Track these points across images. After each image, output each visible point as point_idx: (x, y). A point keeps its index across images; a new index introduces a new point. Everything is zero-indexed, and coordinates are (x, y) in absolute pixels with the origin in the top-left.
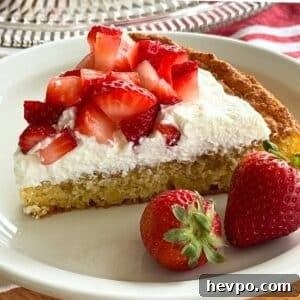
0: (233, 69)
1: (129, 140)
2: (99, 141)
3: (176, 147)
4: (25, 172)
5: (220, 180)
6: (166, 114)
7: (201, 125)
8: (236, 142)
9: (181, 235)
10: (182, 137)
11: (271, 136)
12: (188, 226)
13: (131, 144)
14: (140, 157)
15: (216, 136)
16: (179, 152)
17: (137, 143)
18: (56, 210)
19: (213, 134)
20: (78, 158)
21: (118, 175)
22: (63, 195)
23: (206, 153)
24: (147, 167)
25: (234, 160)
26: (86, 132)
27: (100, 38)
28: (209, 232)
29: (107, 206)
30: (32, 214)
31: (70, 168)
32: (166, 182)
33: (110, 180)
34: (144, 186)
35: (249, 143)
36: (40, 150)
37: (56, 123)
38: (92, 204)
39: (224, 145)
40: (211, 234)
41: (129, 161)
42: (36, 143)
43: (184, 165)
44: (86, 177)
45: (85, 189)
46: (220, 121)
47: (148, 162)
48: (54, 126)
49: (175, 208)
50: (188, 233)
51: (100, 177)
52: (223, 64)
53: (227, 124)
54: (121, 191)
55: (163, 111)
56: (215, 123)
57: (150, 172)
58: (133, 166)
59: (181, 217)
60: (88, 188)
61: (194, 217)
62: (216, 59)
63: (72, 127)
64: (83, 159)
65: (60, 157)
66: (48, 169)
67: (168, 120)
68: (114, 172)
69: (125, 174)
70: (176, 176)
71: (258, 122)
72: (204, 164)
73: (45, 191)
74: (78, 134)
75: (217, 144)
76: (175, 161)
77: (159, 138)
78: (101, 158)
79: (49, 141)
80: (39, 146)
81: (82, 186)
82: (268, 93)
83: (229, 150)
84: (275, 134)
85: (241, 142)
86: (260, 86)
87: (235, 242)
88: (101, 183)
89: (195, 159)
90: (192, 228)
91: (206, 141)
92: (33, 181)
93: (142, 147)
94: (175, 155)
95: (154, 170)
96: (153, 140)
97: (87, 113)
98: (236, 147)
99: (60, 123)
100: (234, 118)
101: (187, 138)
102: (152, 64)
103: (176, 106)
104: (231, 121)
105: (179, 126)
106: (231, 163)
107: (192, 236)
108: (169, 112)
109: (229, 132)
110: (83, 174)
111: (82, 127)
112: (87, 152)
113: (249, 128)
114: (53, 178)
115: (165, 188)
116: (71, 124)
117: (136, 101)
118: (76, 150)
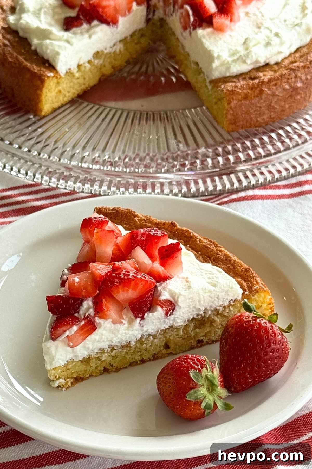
0: (196, 235)
1: (136, 317)
2: (114, 322)
3: (172, 316)
4: (55, 356)
5: (205, 335)
6: (163, 291)
7: (191, 296)
8: (217, 304)
9: (199, 393)
10: (177, 308)
11: (243, 294)
12: (203, 385)
13: (138, 320)
14: (145, 329)
15: (202, 302)
16: (174, 320)
17: (143, 318)
18: (77, 380)
19: (199, 301)
20: (97, 338)
21: (128, 345)
22: (83, 367)
23: (195, 316)
24: (149, 335)
25: (216, 318)
26: (103, 317)
27: (97, 232)
28: (217, 386)
29: (117, 370)
30: (59, 387)
31: (91, 346)
32: (163, 344)
33: (120, 350)
34: (146, 350)
35: (227, 303)
36: (67, 336)
37: (78, 312)
38: (106, 370)
39: (208, 308)
40: (219, 388)
41: (136, 333)
42: (65, 331)
43: (178, 329)
44: (102, 351)
45: (101, 360)
46: (204, 290)
47: (150, 331)
48: (76, 315)
49: (192, 373)
50: (203, 391)
51: (113, 349)
52: (187, 231)
53: (210, 291)
54: (128, 357)
55: (159, 288)
56: (201, 293)
57: (151, 338)
58: (139, 336)
59: (197, 379)
60: (103, 359)
61: (206, 377)
62: (178, 227)
63: (92, 314)
64: (102, 338)
65: (84, 340)
66: (73, 351)
67: (165, 296)
68: (124, 343)
69: (133, 343)
70: (171, 338)
71: (234, 286)
72: (193, 325)
73: (69, 367)
74: (97, 320)
75: (203, 309)
76: (172, 327)
77: (160, 312)
78: (115, 334)
79: (75, 328)
80: (67, 333)
81: (99, 359)
82: (231, 255)
83: (212, 311)
84: (247, 293)
85: (221, 303)
86: (223, 249)
87: (233, 389)
88: (113, 353)
89: (187, 323)
90: (205, 386)
91: (195, 307)
92: (61, 361)
93: (146, 321)
94: (171, 322)
95: (155, 336)
96: (155, 314)
97: (104, 301)
98: (218, 308)
99: (81, 312)
100: (215, 286)
101: (180, 307)
102: (142, 248)
103: (168, 281)
104: (213, 288)
105: (174, 299)
106: (213, 321)
107: (206, 393)
108: (164, 288)
109: (212, 298)
110: (100, 349)
111: (101, 314)
112: (104, 332)
113: (227, 291)
114: (76, 356)
115: (162, 348)
116: (91, 312)
117: (141, 285)
118: (96, 332)
